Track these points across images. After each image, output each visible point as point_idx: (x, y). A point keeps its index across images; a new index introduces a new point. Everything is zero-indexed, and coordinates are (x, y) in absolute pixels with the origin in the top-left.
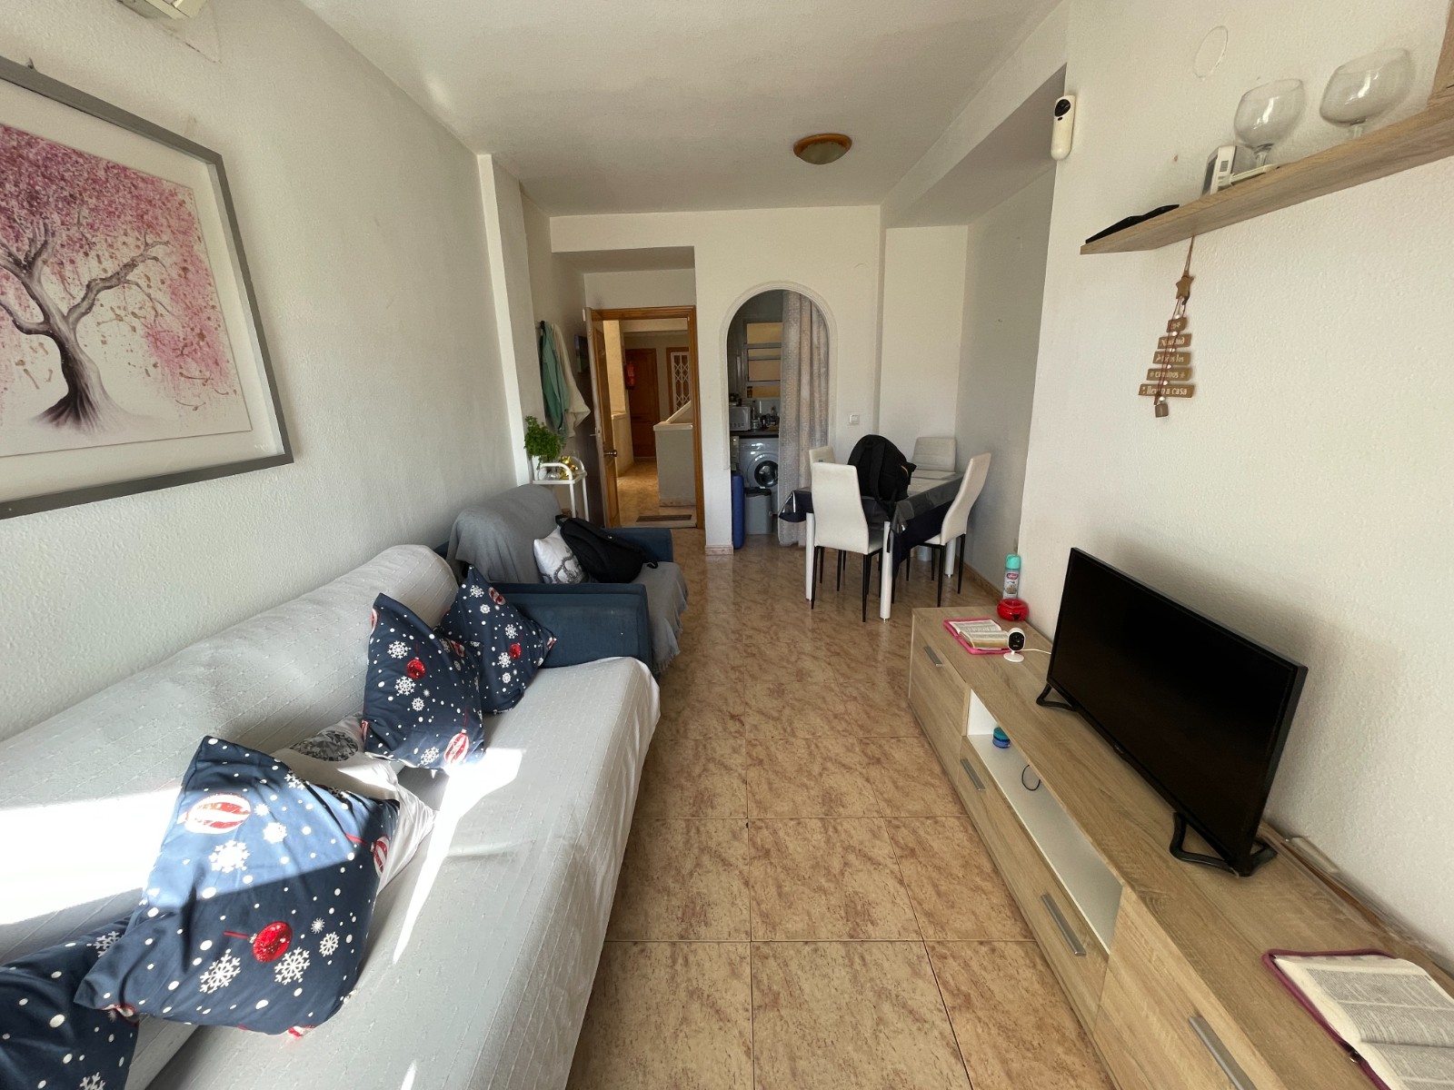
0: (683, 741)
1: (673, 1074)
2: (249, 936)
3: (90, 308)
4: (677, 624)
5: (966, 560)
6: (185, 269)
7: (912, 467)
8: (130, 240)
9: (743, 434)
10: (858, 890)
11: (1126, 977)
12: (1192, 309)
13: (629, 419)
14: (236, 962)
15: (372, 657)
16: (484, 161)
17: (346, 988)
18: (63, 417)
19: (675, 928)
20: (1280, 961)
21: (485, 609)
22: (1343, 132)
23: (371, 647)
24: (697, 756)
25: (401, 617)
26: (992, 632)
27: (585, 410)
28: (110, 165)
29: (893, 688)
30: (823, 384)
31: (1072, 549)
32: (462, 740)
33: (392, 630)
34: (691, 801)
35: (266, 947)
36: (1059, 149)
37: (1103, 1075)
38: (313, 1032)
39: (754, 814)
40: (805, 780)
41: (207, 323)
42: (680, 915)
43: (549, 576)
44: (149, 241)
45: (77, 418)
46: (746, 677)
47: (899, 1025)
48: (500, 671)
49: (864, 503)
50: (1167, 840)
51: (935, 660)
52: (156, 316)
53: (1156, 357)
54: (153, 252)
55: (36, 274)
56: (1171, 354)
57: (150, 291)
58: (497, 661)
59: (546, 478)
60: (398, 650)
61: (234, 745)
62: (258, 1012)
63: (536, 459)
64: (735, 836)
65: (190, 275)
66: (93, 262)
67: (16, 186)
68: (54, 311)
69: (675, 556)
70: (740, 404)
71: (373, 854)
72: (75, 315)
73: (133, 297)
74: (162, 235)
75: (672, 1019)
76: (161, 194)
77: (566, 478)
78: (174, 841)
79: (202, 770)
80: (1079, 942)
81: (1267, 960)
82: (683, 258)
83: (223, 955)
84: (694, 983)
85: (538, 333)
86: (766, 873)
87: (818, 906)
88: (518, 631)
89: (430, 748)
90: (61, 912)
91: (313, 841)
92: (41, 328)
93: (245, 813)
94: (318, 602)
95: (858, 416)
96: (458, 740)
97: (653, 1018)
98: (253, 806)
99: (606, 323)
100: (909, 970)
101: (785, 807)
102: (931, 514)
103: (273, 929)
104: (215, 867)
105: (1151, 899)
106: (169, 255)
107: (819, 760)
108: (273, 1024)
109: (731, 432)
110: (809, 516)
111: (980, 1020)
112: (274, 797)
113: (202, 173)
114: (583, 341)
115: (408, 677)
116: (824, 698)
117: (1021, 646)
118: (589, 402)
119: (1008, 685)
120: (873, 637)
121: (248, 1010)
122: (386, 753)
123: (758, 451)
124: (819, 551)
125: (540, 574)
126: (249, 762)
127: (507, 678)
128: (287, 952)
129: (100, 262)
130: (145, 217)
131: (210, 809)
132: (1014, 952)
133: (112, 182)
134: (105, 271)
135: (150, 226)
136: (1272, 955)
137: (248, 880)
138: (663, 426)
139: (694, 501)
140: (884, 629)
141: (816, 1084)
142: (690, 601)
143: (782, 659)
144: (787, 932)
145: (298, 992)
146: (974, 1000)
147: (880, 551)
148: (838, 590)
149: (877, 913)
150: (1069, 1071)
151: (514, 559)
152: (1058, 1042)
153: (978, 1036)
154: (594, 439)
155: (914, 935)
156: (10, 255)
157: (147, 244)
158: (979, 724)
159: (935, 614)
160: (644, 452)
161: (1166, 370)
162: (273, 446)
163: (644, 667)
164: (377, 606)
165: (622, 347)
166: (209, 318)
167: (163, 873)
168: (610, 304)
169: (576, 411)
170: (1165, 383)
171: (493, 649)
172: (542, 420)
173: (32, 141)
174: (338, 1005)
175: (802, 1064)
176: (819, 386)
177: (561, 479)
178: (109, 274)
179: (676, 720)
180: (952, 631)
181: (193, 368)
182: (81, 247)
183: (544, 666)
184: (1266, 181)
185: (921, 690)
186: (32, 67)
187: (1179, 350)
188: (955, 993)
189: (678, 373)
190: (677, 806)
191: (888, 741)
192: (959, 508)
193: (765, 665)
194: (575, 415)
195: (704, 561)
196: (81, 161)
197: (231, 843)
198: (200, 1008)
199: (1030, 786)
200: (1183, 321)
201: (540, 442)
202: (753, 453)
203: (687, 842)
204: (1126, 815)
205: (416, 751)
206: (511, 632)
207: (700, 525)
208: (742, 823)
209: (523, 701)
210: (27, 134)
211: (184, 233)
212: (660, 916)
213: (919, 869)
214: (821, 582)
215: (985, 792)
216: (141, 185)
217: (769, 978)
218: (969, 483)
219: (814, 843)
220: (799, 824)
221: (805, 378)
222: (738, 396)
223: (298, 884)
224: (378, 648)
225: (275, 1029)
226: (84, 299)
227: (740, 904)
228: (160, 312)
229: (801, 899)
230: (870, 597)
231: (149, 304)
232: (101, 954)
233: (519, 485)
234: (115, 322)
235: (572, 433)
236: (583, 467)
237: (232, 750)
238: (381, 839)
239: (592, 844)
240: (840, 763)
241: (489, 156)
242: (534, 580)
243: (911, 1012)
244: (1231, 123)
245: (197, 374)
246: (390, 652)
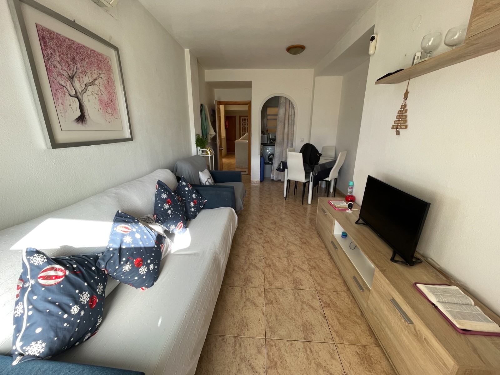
0: (244, 235)
1: (242, 318)
2: (134, 260)
3: (86, 91)
4: (243, 200)
5: (337, 187)
6: (108, 81)
7: (321, 155)
8: (96, 72)
9: (265, 144)
10: (297, 276)
11: (375, 294)
12: (408, 102)
13: (226, 139)
14: (130, 265)
15: (156, 198)
16: (187, 51)
17: (156, 280)
18: (79, 121)
19: (242, 283)
20: (418, 285)
21: (187, 189)
22: (450, 49)
23: (156, 195)
24: (248, 239)
25: (164, 187)
26: (344, 204)
27: (214, 133)
28: (91, 50)
29: (311, 224)
30: (292, 128)
31: (369, 176)
32: (181, 224)
33: (162, 190)
34: (247, 251)
35: (137, 263)
36: (371, 52)
37: (367, 325)
38: (147, 290)
39: (266, 255)
40: (282, 247)
41: (113, 97)
42: (243, 280)
43: (203, 183)
44: (100, 73)
45: (82, 122)
46: (264, 218)
47: (308, 310)
48: (191, 207)
49: (305, 166)
50: (390, 258)
51: (324, 212)
52: (101, 95)
53: (397, 116)
54: (101, 76)
55: (74, 80)
56: (401, 116)
57: (100, 87)
58: (190, 204)
59: (201, 154)
60: (164, 196)
61: (125, 214)
62: (136, 280)
63: (199, 148)
64: (260, 261)
65: (109, 83)
66: (87, 78)
67: (70, 55)
68: (78, 91)
69: (242, 181)
70: (264, 134)
71: (161, 247)
72: (82, 93)
73: (96, 88)
74: (103, 71)
75: (241, 305)
76: (103, 59)
77: (208, 154)
78: (113, 234)
79: (118, 219)
80: (362, 287)
81: (414, 285)
82: (248, 85)
83: (128, 263)
84: (248, 297)
85: (200, 107)
86: (269, 271)
87: (285, 280)
88: (196, 196)
89: (173, 225)
90: (88, 248)
91: (147, 240)
92: (75, 96)
93: (130, 230)
94: (141, 181)
95: (304, 139)
96: (180, 224)
97: (236, 305)
98: (132, 229)
99: (221, 106)
100: (312, 297)
101: (276, 254)
102: (326, 170)
103: (139, 259)
104: (125, 241)
105: (383, 271)
106: (105, 77)
107: (286, 241)
108: (138, 285)
109: (261, 143)
110: (286, 170)
111: (332, 310)
112: (137, 227)
113: (113, 53)
114: (214, 111)
115: (167, 204)
116: (289, 225)
117: (352, 207)
118: (215, 131)
119: (347, 219)
120: (305, 209)
121: (133, 279)
122: (161, 224)
123: (269, 150)
124: (289, 181)
125: (201, 183)
126: (129, 218)
127: (193, 210)
128: (142, 266)
129: (88, 78)
130: (99, 65)
131: (121, 228)
132: (344, 294)
133: (92, 55)
134: (90, 80)
135: (100, 68)
136: (416, 284)
137: (133, 246)
138: (237, 141)
139: (247, 167)
140: (309, 207)
141: (283, 322)
142: (247, 194)
143: (275, 214)
144: (275, 286)
145: (144, 277)
146: (331, 305)
147: (309, 182)
148: (294, 195)
149: (302, 282)
150: (357, 323)
151: (193, 176)
152: (355, 316)
153: (331, 314)
154: (216, 143)
155: (314, 289)
156: (68, 74)
157: (100, 74)
158: (338, 230)
159: (327, 199)
160: (231, 151)
161: (399, 121)
162: (128, 136)
163: (233, 210)
164: (158, 183)
165: (225, 115)
166: (114, 96)
167: (112, 240)
168: (223, 99)
169: (211, 134)
170: (399, 125)
171: (189, 201)
172: (201, 135)
173: (74, 42)
174: (153, 284)
175: (279, 318)
176: (291, 128)
177: (206, 154)
178: (91, 82)
179: (242, 229)
180: (330, 204)
181: (109, 110)
182: (84, 73)
183: (202, 209)
184: (428, 62)
185: (320, 222)
186: (74, 22)
187: (404, 114)
188: (325, 303)
189: (243, 124)
190: (242, 253)
191: (309, 238)
192: (335, 168)
193: (270, 216)
194: (211, 135)
195: (250, 185)
196: (85, 49)
197: (128, 236)
198: (122, 276)
199: (353, 248)
200: (405, 106)
201: (200, 142)
202: (267, 151)
203: (245, 262)
204: (379, 251)
205: (169, 225)
206: (194, 196)
207: (249, 174)
208: (262, 258)
209: (197, 217)
210: (73, 41)
211: (108, 71)
212: (238, 281)
213: (317, 272)
214: (289, 192)
215: (338, 251)
216: (99, 56)
217: (270, 297)
218: (339, 161)
219: (284, 264)
220: (280, 259)
221: (286, 126)
222: (264, 131)
223: (144, 250)
224: (158, 195)
225: (137, 287)
226: (84, 88)
227: (262, 278)
228: (102, 93)
229: (280, 278)
230: (305, 197)
231: (100, 91)
232: (100, 257)
233: (193, 155)
234: (92, 95)
235: (210, 141)
236: (213, 152)
237: (125, 215)
238: (162, 244)
239: (220, 253)
240: (293, 243)
241: (189, 49)
242: (199, 184)
243: (312, 307)
244: (420, 46)
245: (110, 112)
246: (162, 196)
